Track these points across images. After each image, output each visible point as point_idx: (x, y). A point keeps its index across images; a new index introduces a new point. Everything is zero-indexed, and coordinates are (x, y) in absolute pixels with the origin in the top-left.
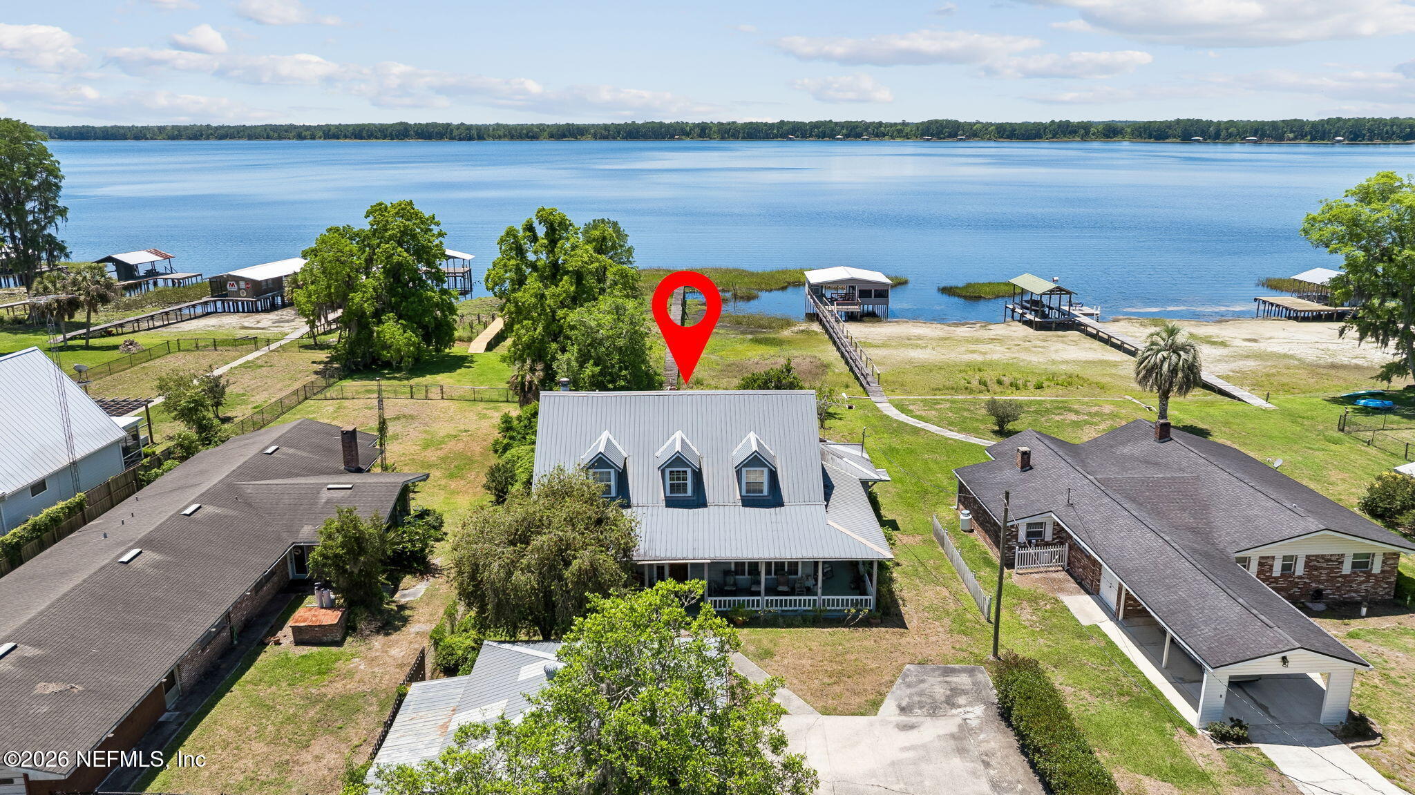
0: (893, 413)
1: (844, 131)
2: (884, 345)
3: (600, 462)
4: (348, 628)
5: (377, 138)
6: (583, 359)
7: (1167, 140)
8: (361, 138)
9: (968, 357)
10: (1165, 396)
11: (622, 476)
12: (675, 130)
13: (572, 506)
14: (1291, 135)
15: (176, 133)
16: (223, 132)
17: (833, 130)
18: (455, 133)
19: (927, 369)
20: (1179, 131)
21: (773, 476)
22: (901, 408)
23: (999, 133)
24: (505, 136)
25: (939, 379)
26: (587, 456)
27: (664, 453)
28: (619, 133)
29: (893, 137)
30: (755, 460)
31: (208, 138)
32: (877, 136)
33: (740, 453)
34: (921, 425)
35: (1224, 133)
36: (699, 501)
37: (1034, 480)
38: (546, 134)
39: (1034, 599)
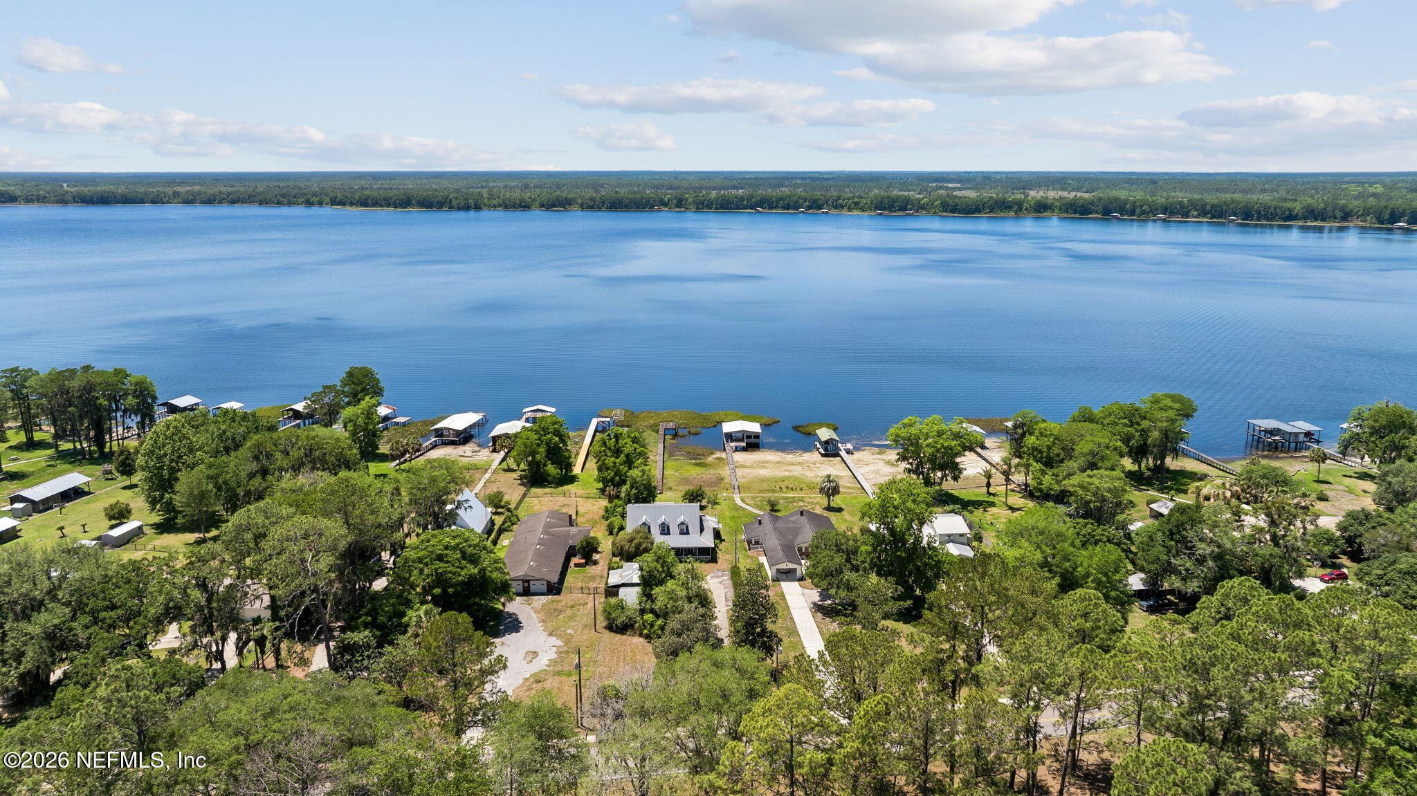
0: (739, 502)
1: (807, 203)
2: (751, 467)
3: (644, 524)
4: (587, 564)
5: (381, 206)
6: (632, 487)
7: (1090, 216)
8: (367, 205)
9: (782, 474)
10: (829, 498)
11: (649, 527)
12: (655, 201)
13: (641, 535)
14: (1195, 213)
15: (191, 197)
16: (234, 197)
17: (797, 202)
18: (454, 203)
19: (763, 480)
20: (1100, 208)
21: (687, 527)
22: (743, 501)
23: (943, 207)
24: (500, 205)
25: (765, 486)
26: (641, 523)
27: (660, 522)
28: (604, 203)
29: (850, 209)
30: (682, 523)
31: (220, 202)
32: (836, 207)
33: (679, 521)
34: (746, 507)
35: (1138, 210)
36: (668, 533)
37: (761, 527)
38: (537, 204)
39: (752, 558)
